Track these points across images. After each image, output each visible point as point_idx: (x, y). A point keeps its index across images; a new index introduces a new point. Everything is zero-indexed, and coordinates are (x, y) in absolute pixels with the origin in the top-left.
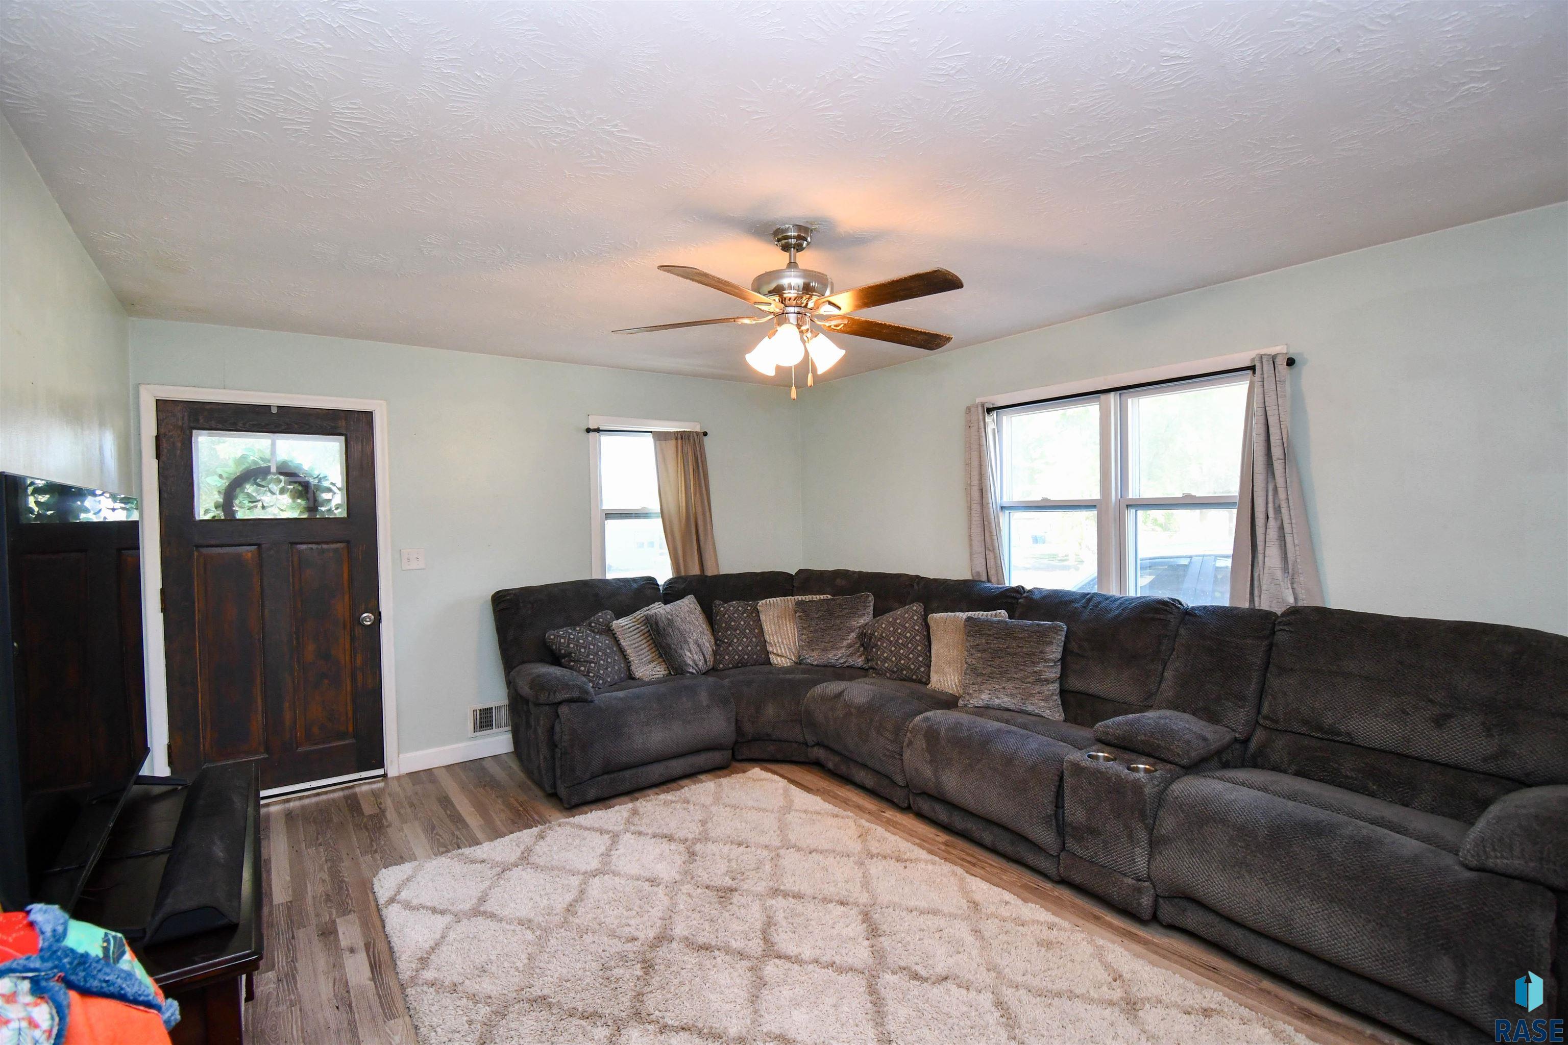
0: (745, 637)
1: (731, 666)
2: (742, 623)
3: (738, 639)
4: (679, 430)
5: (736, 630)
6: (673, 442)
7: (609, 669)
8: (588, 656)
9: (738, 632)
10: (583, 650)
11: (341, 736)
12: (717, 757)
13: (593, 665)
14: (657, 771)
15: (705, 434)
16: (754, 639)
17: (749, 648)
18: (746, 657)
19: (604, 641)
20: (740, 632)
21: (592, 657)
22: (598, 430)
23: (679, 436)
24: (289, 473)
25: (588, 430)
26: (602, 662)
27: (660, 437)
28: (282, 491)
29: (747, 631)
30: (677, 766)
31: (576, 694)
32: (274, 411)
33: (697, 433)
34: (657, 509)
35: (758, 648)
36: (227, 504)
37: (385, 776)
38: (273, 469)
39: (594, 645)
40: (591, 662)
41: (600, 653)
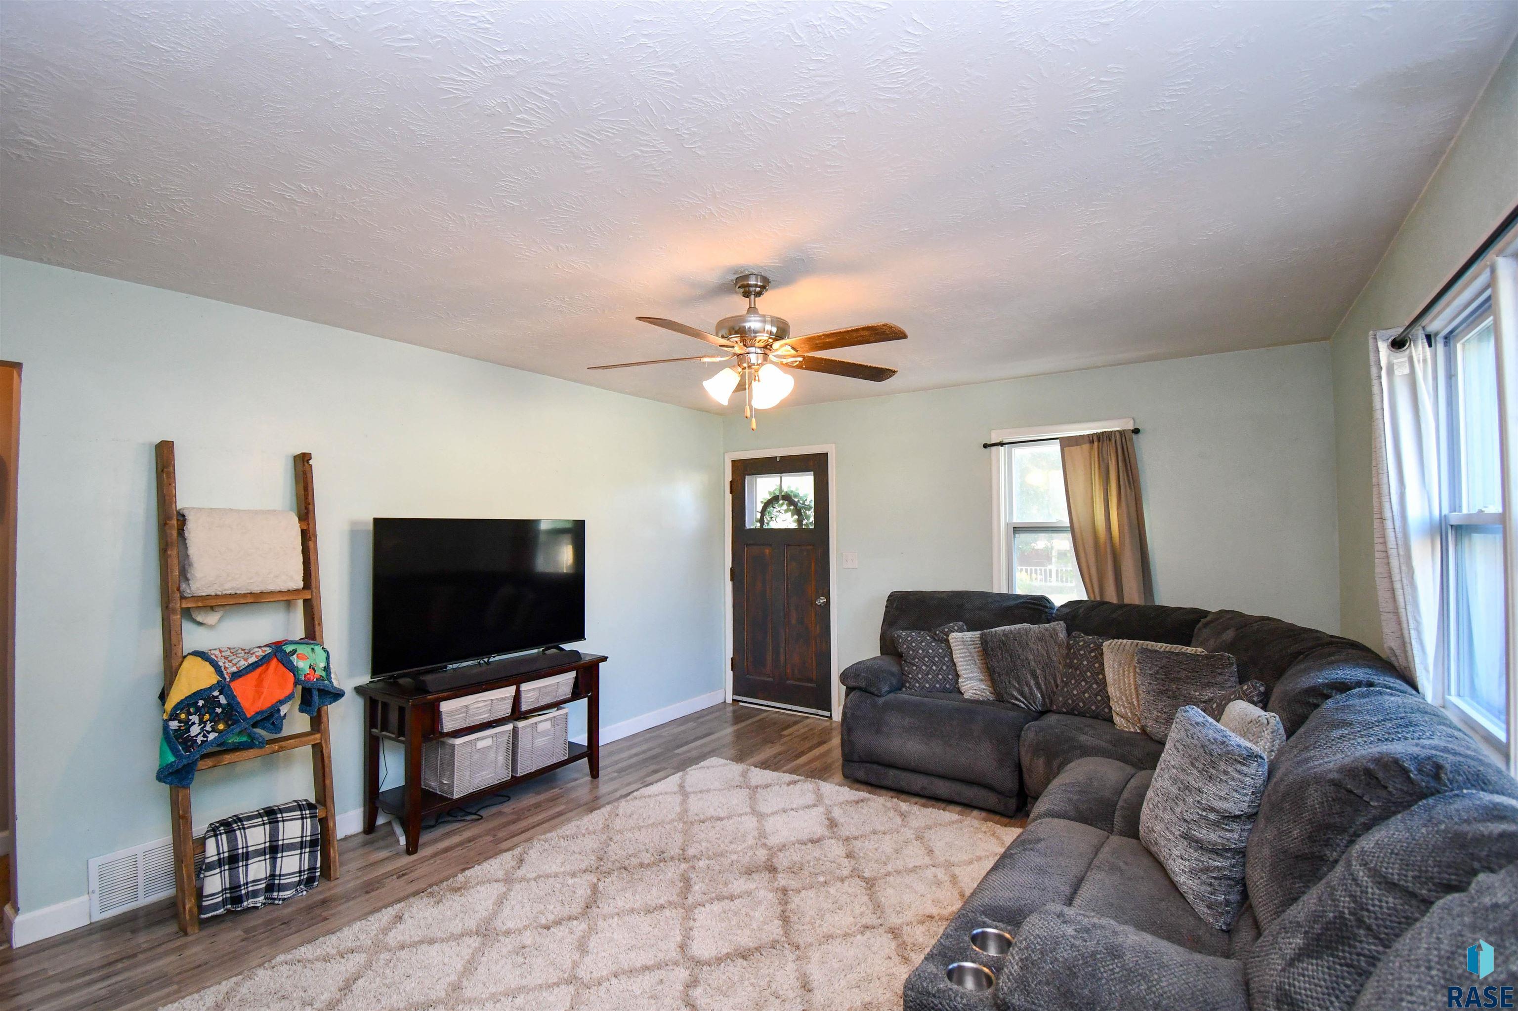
0: (1085, 680)
1: (1064, 710)
2: (1085, 663)
3: (1076, 681)
4: (1095, 431)
5: (1076, 670)
6: (1086, 447)
7: (930, 676)
8: (914, 659)
9: (1078, 672)
10: (911, 652)
11: (810, 680)
12: (992, 799)
13: (915, 668)
14: (918, 782)
15: (1136, 431)
16: (1095, 686)
17: (1087, 695)
18: (1081, 704)
19: (934, 649)
20: (1081, 673)
21: (917, 660)
22: (1001, 444)
23: (1095, 438)
24: (788, 498)
25: (986, 446)
26: (924, 668)
27: (1066, 443)
28: (786, 511)
29: (1089, 674)
30: (943, 788)
31: (863, 684)
32: (778, 460)
33: (1122, 433)
34: (1066, 522)
35: (1099, 698)
36: (761, 521)
37: (830, 717)
38: (780, 498)
39: (923, 650)
40: (915, 665)
41: (926, 659)
